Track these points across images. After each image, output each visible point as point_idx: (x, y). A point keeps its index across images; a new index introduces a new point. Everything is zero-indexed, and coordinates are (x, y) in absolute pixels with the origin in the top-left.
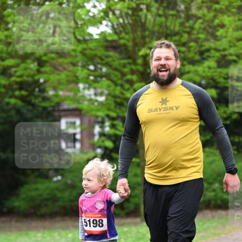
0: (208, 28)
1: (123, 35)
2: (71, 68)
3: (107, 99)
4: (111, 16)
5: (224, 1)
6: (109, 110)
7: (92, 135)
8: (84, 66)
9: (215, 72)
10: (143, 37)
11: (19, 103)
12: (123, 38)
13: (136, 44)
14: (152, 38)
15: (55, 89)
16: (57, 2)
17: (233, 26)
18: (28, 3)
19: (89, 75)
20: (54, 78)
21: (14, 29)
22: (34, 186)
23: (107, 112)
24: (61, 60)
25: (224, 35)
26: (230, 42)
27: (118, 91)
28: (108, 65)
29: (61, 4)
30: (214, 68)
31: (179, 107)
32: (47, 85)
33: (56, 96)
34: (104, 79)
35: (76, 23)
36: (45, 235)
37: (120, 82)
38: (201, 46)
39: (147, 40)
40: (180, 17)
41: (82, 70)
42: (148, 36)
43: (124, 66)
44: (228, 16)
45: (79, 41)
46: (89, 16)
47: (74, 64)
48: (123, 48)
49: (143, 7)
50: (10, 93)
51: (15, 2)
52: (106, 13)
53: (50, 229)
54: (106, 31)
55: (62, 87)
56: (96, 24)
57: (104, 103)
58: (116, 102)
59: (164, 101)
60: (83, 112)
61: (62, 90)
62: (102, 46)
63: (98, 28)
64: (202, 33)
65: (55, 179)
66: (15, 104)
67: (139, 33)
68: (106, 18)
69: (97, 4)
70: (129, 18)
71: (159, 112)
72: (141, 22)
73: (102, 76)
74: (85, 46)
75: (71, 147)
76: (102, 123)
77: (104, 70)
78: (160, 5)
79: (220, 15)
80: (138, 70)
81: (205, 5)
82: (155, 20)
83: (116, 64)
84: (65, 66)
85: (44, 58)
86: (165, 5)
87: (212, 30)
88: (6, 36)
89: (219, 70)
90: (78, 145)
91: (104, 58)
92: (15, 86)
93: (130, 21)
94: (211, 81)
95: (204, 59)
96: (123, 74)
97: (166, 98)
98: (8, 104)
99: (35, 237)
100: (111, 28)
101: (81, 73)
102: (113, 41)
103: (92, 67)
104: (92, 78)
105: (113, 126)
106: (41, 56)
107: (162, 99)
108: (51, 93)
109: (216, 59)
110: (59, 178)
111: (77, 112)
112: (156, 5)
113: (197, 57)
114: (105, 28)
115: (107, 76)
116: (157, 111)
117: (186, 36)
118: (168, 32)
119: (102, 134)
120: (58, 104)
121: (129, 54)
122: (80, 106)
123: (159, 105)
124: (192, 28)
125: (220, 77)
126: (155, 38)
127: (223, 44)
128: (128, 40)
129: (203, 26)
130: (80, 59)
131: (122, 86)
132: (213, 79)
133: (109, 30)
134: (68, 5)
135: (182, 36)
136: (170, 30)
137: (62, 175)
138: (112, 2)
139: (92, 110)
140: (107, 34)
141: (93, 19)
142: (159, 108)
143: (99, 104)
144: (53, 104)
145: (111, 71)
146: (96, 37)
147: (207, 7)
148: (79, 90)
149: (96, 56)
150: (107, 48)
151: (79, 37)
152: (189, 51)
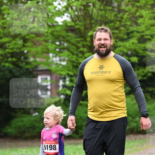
0: (132, 18)
1: (78, 22)
2: (45, 44)
3: (67, 64)
4: (70, 10)
5: (143, 0)
6: (69, 70)
7: (58, 86)
8: (53, 43)
9: (136, 46)
10: (91, 24)
11: (11, 66)
12: (77, 24)
13: (86, 28)
14: (96, 25)
15: (34, 57)
16: (35, 2)
17: (148, 17)
18: (16, 2)
19: (56, 48)
20: (33, 50)
21: (8, 19)
22: (20, 119)
23: (67, 72)
24: (38, 39)
25: (142, 22)
26: (146, 27)
27: (74, 58)
28: (68, 41)
29: (38, 3)
30: (136, 44)
31: (110, 72)
32: (29, 54)
33: (35, 61)
34: (66, 51)
35: (48, 15)
36: (28, 151)
37: (75, 52)
38: (128, 29)
39: (93, 25)
40: (114, 11)
41: (52, 45)
42: (94, 23)
43: (79, 42)
44: (145, 10)
45: (49, 26)
46: (56, 10)
47: (46, 41)
48: (78, 31)
49: (91, 4)
50: (5, 60)
51: (8, 2)
52: (67, 8)
53: (31, 146)
54: (66, 20)
55: (38, 56)
56: (61, 15)
57: (66, 66)
58: (73, 66)
59: (101, 67)
60: (52, 72)
61: (38, 57)
62: (64, 30)
63: (62, 18)
64: (128, 21)
65: (34, 115)
66: (9, 67)
67: (88, 21)
68: (67, 12)
69: (61, 3)
70: (82, 11)
71: (97, 74)
72: (89, 14)
73: (64, 49)
74: (53, 29)
75: (44, 94)
76: (64, 79)
77: (66, 45)
78: (102, 3)
79: (140, 10)
80: (87, 45)
81: (130, 3)
82: (98, 13)
83: (73, 41)
84: (41, 42)
85: (27, 37)
86: (104, 3)
87: (134, 20)
88: (3, 23)
89: (139, 45)
90: (49, 93)
91: (65, 37)
92: (9, 55)
93: (82, 14)
94: (134, 52)
95: (129, 38)
96: (78, 48)
97: (103, 65)
98: (4, 66)
99: (21, 151)
100: (70, 18)
101: (51, 47)
102: (71, 26)
103: (58, 43)
104: (58, 50)
105: (71, 81)
106: (25, 36)
107: (100, 65)
108: (32, 59)
109: (137, 38)
110: (37, 114)
111: (48, 72)
112: (99, 3)
113: (125, 37)
114: (66, 18)
115: (67, 49)
116: (96, 73)
117: (118, 23)
118: (107, 20)
119: (64, 86)
120: (36, 67)
121: (82, 35)
122: (50, 68)
123: (98, 70)
124: (122, 18)
125: (140, 49)
126: (98, 24)
127: (142, 28)
128: (81, 26)
129: (129, 17)
130: (50, 38)
131: (77, 55)
132: (135, 51)
133: (69, 20)
134: (42, 3)
135: (115, 23)
136: (108, 19)
137: (39, 112)
138: (70, 1)
139: (58, 70)
140: (68, 22)
141: (58, 12)
142: (98, 72)
143: (62, 67)
144: (33, 67)
145: (70, 45)
146: (61, 24)
147: (131, 4)
148: (49, 58)
149: (60, 36)
150: (67, 31)
151: (49, 24)
152: (120, 33)
